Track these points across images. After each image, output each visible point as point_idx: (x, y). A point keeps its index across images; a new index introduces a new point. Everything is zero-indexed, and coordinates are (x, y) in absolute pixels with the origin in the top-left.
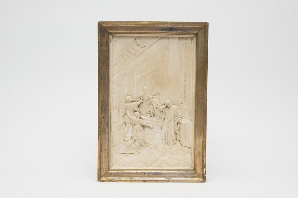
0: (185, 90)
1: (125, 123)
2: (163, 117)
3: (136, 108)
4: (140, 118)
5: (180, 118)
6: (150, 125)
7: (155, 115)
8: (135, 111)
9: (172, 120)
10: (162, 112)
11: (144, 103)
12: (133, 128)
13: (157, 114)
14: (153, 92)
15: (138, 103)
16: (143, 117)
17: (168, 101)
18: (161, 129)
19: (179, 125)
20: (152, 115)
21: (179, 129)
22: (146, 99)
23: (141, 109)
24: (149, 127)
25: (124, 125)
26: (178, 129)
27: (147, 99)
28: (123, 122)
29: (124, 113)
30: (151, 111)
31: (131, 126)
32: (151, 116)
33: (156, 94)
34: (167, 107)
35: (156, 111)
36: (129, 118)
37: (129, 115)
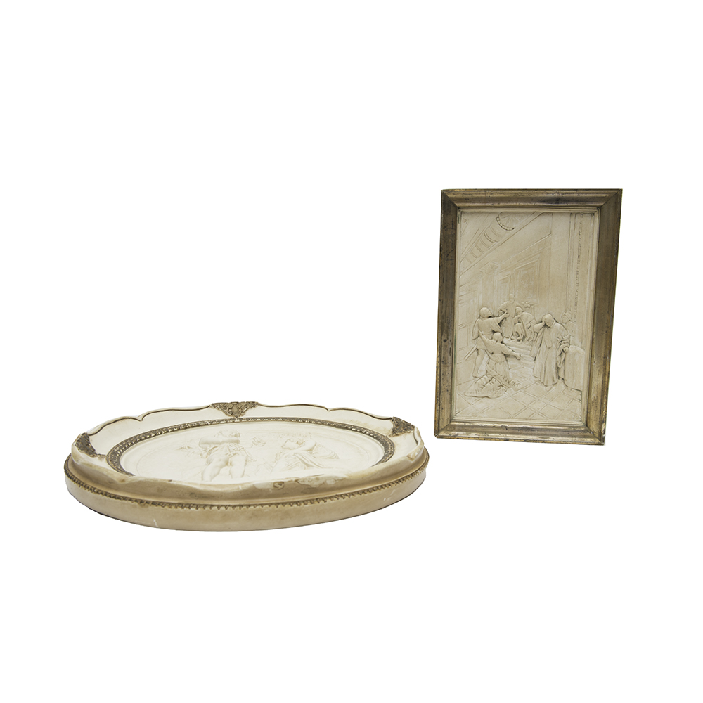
0: (576, 298)
1: (477, 349)
2: (539, 342)
3: (496, 328)
4: (502, 342)
5: (567, 345)
6: (518, 354)
7: (526, 339)
8: (494, 332)
9: (554, 346)
10: (538, 333)
11: (509, 320)
12: (490, 358)
13: (528, 336)
14: (523, 303)
15: (500, 318)
16: (505, 341)
17: (548, 316)
18: (535, 360)
19: (563, 354)
20: (521, 338)
21: (564, 361)
22: (512, 312)
23: (503, 328)
24: (515, 356)
25: (476, 353)
26: (562, 361)
27: (514, 313)
28: (474, 348)
29: (476, 335)
30: (520, 333)
31: (486, 355)
32: (519, 340)
33: (529, 305)
34: (545, 325)
35: (528, 332)
36: (484, 342)
37: (484, 337)
